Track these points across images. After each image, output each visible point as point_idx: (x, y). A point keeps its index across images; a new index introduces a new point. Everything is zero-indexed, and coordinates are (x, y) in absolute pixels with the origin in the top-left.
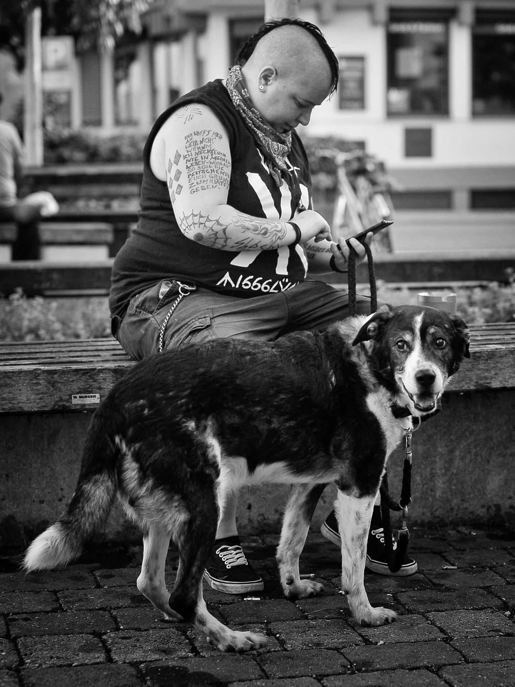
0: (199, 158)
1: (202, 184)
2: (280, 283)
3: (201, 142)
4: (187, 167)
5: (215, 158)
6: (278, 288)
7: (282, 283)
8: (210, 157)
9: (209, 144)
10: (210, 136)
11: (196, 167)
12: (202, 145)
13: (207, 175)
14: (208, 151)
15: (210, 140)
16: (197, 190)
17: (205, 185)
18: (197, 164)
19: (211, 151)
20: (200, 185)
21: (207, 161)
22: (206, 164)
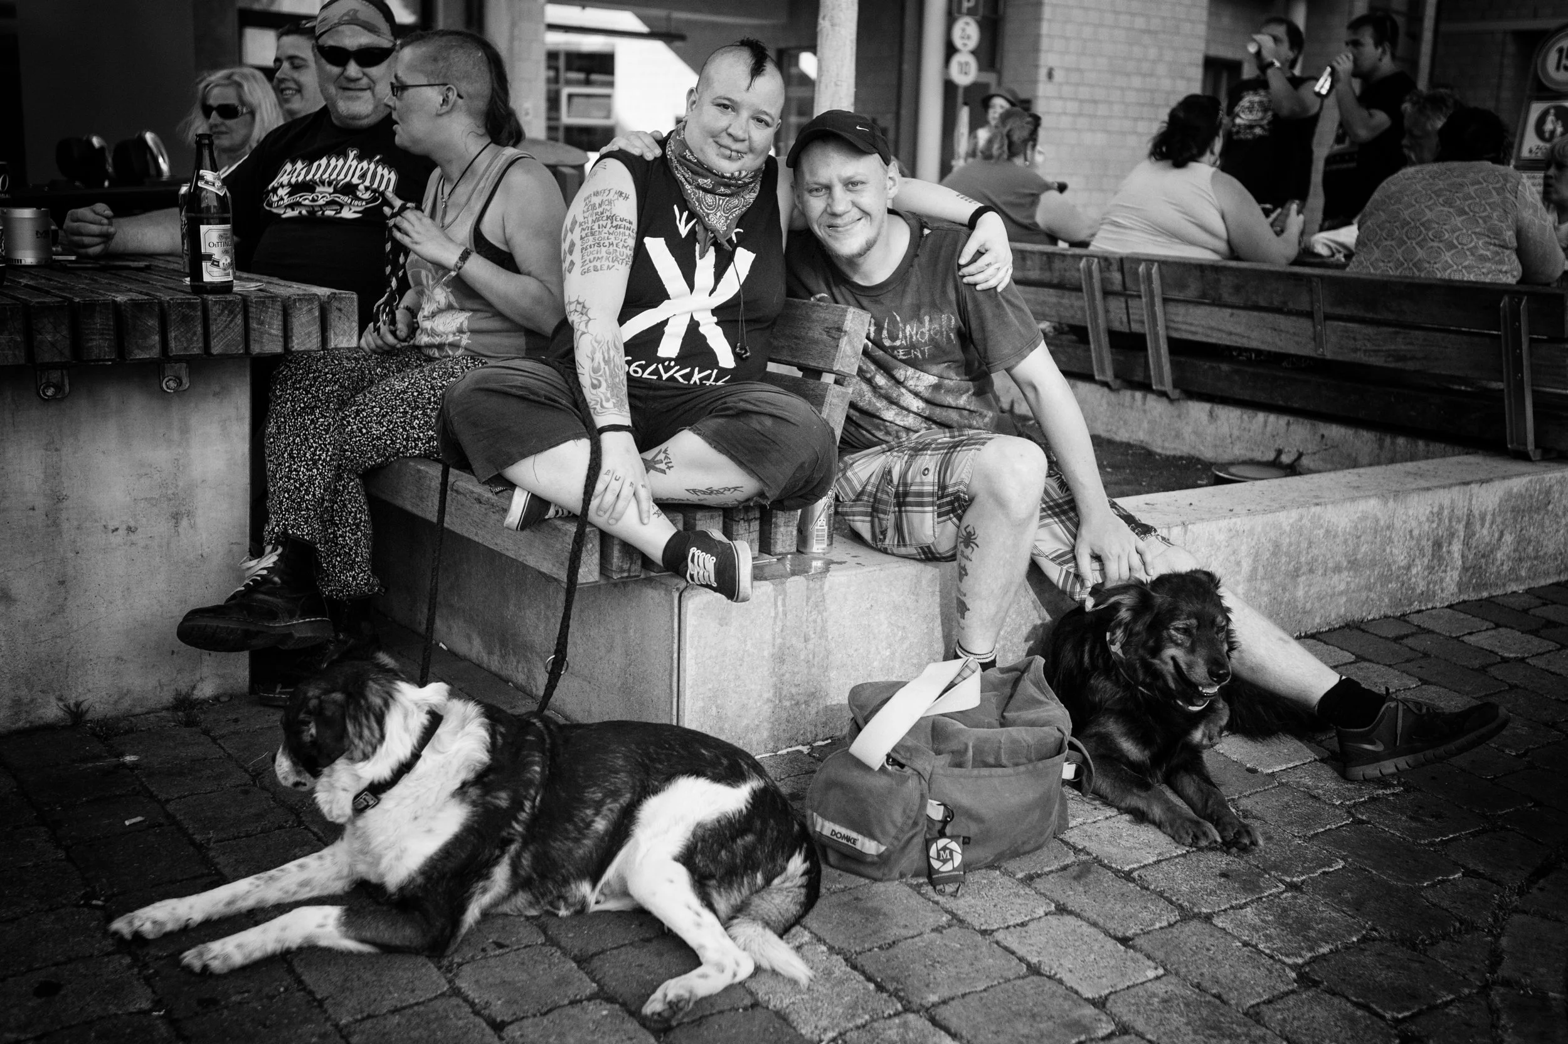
0: (596, 227)
1: (595, 263)
2: (660, 366)
3: (600, 205)
4: (582, 238)
5: (616, 227)
6: (656, 372)
7: (664, 367)
8: (609, 225)
9: (608, 208)
10: (611, 197)
11: (591, 238)
12: (601, 210)
13: (604, 249)
14: (608, 218)
15: (610, 203)
16: (588, 271)
17: (598, 264)
18: (593, 234)
19: (611, 218)
20: (592, 265)
21: (605, 230)
22: (603, 235)
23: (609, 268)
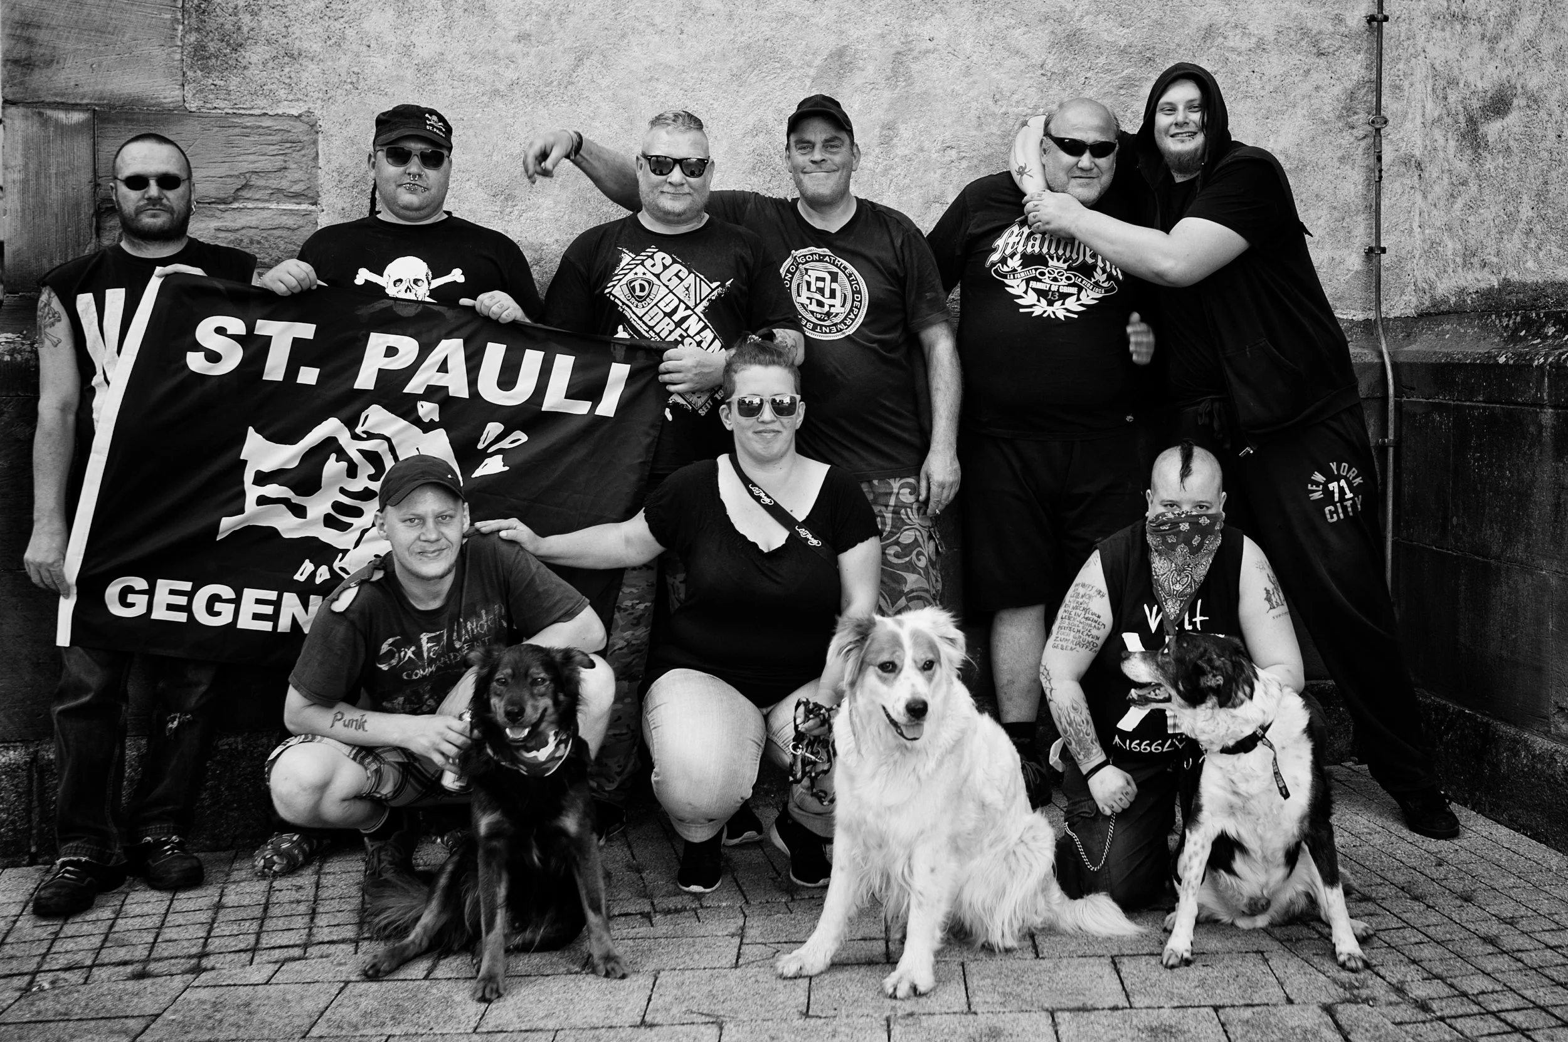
0: (1073, 613)
3: (1082, 596)
8: (1082, 616)
9: (1088, 601)
10: (1092, 592)
11: (1067, 621)
12: (1082, 600)
14: (1084, 609)
18: (1069, 618)
23: (1072, 649)
